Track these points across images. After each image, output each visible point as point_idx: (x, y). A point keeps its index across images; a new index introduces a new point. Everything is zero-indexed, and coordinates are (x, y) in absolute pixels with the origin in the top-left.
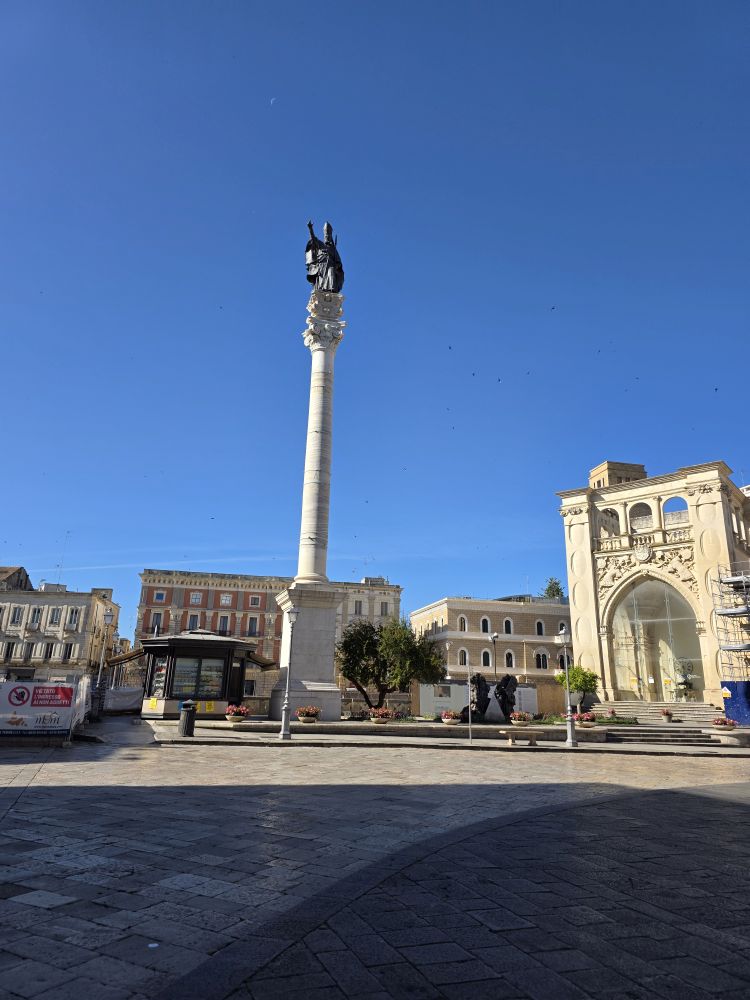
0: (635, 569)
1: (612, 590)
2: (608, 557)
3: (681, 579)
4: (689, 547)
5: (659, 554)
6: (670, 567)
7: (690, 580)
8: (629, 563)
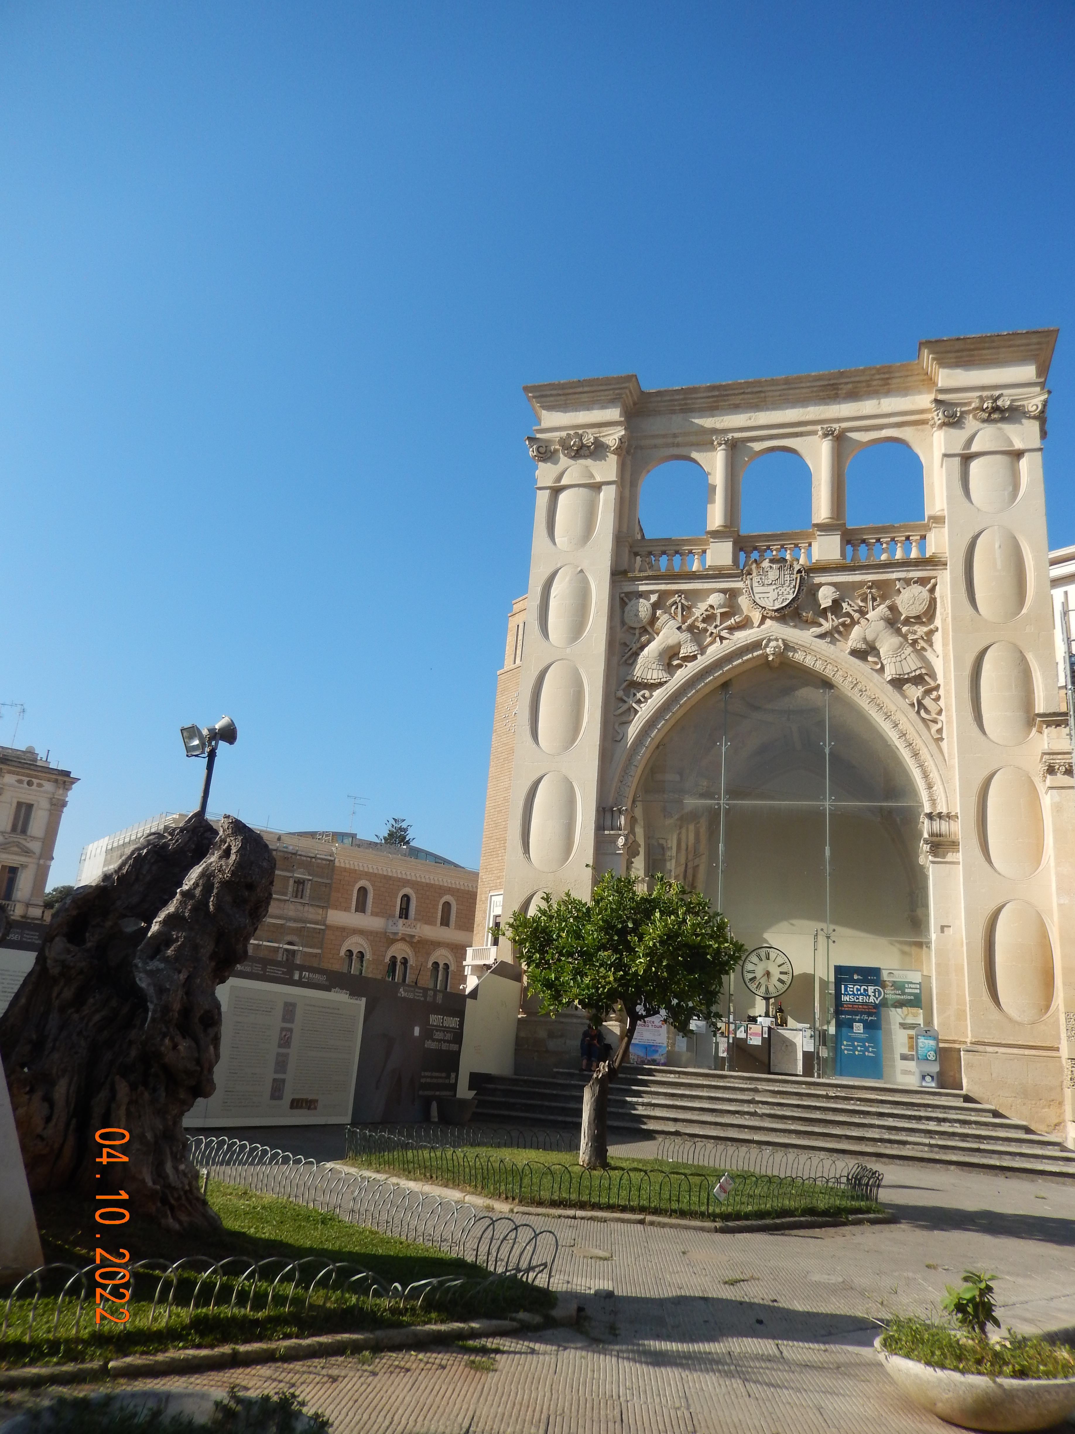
0: (743, 637)
1: (659, 696)
2: (664, 595)
3: (890, 673)
4: (922, 582)
5: (826, 597)
6: (855, 637)
7: (918, 680)
8: (725, 616)
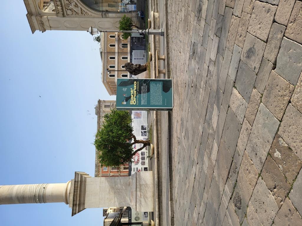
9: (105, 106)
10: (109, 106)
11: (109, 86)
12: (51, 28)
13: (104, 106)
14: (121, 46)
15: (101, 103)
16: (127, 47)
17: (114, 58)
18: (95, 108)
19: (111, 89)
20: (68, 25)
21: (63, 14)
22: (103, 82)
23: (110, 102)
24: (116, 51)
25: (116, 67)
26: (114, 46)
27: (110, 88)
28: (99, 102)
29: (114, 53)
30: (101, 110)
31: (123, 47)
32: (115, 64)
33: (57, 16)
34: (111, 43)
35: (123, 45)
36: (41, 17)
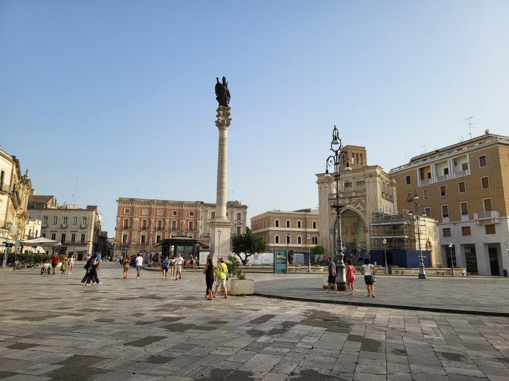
2: (334, 202)
4: (364, 199)
5: (353, 201)
6: (357, 206)
7: (364, 211)
9: (240, 214)
10: (240, 219)
11: (265, 219)
12: (320, 188)
13: (239, 212)
14: (314, 235)
15: (243, 209)
16: (313, 243)
17: (299, 227)
18: (236, 201)
19: (259, 220)
20: (322, 202)
21: (331, 199)
22: (269, 213)
23: (245, 221)
24: (308, 230)
25: (288, 228)
26: (314, 227)
27: (261, 220)
28: (245, 207)
29: (305, 227)
30: (235, 209)
31: (313, 238)
32: (292, 227)
33: (329, 194)
34: (318, 224)
35: (316, 238)
36: (328, 183)
